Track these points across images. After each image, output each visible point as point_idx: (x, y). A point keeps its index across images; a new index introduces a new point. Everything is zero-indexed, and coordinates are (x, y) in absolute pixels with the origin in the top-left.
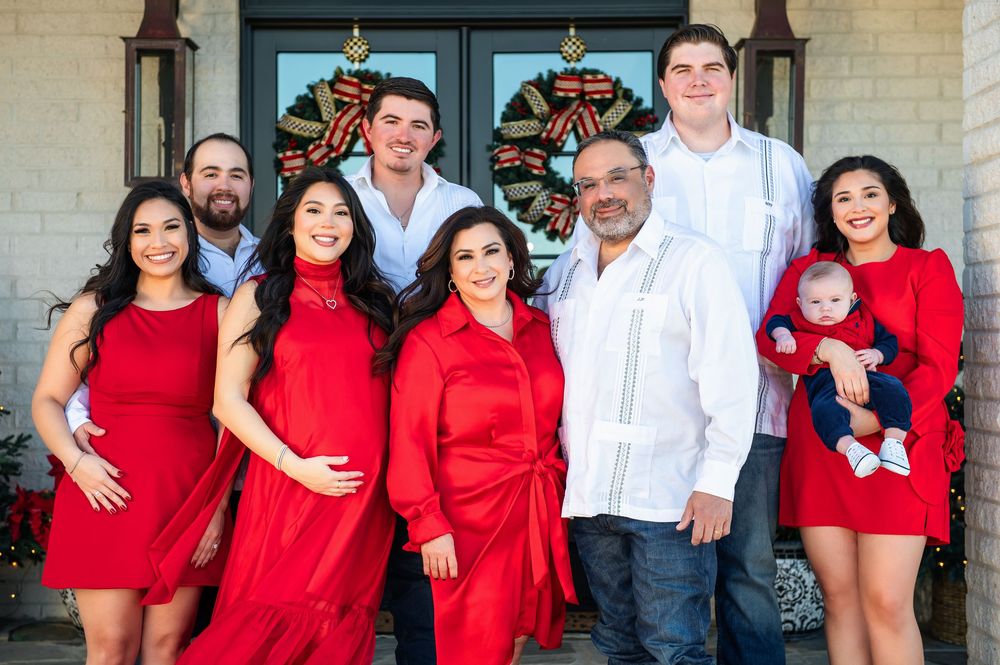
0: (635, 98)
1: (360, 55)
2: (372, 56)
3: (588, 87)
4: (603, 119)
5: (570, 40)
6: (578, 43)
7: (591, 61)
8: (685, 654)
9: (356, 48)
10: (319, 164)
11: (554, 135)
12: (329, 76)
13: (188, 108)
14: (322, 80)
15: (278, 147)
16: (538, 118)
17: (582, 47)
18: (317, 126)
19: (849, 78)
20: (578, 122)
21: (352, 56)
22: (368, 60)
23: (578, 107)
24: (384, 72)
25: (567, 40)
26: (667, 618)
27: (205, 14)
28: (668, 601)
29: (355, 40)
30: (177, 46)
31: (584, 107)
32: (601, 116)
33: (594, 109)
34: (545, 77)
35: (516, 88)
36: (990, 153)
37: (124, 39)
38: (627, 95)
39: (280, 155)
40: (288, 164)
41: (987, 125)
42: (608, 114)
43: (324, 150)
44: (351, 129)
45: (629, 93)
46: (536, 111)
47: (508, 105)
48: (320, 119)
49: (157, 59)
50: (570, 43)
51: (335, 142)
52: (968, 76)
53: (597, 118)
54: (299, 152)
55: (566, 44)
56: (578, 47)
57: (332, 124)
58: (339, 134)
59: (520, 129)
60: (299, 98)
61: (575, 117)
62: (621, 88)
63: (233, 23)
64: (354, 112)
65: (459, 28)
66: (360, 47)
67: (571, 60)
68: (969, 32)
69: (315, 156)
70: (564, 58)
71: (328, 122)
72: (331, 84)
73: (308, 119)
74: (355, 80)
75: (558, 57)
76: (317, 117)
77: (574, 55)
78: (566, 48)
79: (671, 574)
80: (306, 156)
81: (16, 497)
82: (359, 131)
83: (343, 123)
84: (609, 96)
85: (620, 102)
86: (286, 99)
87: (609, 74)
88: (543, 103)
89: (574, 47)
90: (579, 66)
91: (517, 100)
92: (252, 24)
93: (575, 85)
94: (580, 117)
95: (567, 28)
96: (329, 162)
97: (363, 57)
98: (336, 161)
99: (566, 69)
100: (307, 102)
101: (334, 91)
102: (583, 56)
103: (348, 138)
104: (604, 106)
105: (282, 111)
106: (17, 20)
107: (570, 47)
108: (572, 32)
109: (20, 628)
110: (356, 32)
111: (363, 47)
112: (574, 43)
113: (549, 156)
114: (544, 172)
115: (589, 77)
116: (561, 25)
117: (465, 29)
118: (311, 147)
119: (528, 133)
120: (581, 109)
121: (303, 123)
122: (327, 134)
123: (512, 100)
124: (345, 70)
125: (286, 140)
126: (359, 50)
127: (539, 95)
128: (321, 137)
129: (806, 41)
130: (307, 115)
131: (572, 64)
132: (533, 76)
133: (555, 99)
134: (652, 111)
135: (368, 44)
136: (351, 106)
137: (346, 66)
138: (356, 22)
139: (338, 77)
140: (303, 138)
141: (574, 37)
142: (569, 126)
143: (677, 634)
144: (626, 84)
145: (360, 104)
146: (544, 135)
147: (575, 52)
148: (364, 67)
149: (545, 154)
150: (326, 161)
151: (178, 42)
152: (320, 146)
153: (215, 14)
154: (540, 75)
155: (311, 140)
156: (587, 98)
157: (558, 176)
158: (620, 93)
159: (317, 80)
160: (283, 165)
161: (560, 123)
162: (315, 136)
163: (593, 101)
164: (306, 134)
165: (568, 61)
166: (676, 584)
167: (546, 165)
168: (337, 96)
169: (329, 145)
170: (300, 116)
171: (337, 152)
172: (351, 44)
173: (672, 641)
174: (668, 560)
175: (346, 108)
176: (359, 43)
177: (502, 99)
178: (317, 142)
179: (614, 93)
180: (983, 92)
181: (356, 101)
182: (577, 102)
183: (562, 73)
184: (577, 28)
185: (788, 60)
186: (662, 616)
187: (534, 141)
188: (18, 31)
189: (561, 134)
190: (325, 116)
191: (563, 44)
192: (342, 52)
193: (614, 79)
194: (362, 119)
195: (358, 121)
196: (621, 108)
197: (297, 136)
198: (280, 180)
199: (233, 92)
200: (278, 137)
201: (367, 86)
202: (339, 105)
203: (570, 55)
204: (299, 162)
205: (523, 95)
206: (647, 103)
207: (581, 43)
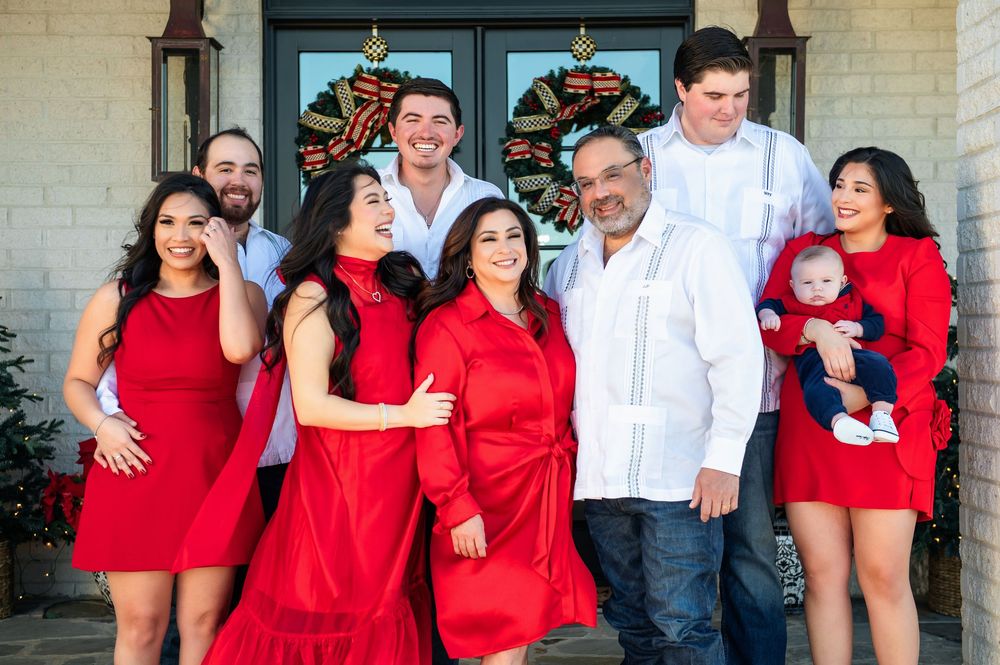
0: (642, 96)
1: (379, 55)
2: (390, 54)
3: (598, 85)
5: (580, 39)
6: (588, 42)
7: (600, 60)
8: (692, 629)
9: (374, 47)
10: (339, 159)
12: (349, 74)
13: (213, 104)
14: (343, 78)
15: (299, 142)
16: (549, 113)
17: (592, 46)
18: (337, 122)
19: (848, 74)
21: (371, 55)
22: (386, 59)
24: (402, 71)
25: (577, 39)
27: (229, 15)
28: (677, 578)
29: (374, 40)
30: (202, 45)
34: (557, 74)
35: (528, 85)
36: (983, 144)
37: (151, 39)
38: (634, 92)
39: (302, 150)
40: (309, 159)
41: (980, 118)
43: (344, 145)
44: (370, 124)
45: (637, 91)
46: (547, 107)
47: (520, 100)
48: (340, 116)
49: (183, 58)
50: (580, 42)
51: (355, 137)
52: (961, 71)
54: (320, 147)
55: (577, 43)
56: (588, 46)
57: (351, 120)
58: (358, 129)
59: (530, 123)
60: (320, 95)
62: (629, 85)
63: (255, 24)
64: (372, 108)
65: (474, 28)
66: (378, 46)
67: (582, 58)
68: (963, 27)
69: (335, 151)
70: (575, 56)
71: (348, 118)
72: (351, 82)
73: (329, 115)
74: (374, 78)
75: (570, 55)
76: (337, 113)
77: (585, 54)
78: (577, 46)
79: (680, 552)
80: (326, 150)
81: (49, 480)
83: (363, 118)
84: (617, 93)
85: (628, 99)
86: (308, 96)
87: (617, 72)
88: (554, 98)
89: (584, 46)
90: (589, 64)
91: (529, 96)
92: (274, 25)
93: (585, 82)
95: (578, 27)
96: (348, 157)
97: (381, 56)
98: (355, 155)
99: (576, 67)
100: (327, 98)
101: (353, 88)
102: (593, 54)
103: (367, 133)
104: (612, 103)
105: (304, 107)
106: (47, 21)
107: (580, 46)
108: (582, 31)
109: (54, 606)
110: (375, 32)
112: (584, 42)
113: (556, 151)
114: (553, 165)
115: (598, 75)
116: (571, 24)
117: (479, 29)
118: (332, 142)
119: (538, 128)
121: (324, 119)
122: (347, 129)
123: (525, 95)
124: (365, 69)
125: (307, 135)
126: (378, 49)
127: (550, 91)
128: (341, 132)
129: (807, 38)
130: (328, 111)
131: (582, 62)
132: (544, 73)
133: (566, 95)
134: (659, 108)
135: (386, 44)
136: (370, 102)
137: (366, 64)
138: (375, 22)
139: (358, 74)
140: (324, 133)
141: (584, 36)
143: (685, 610)
144: (634, 82)
145: (379, 101)
147: (585, 50)
148: (382, 65)
149: (552, 148)
150: (346, 155)
151: (202, 42)
152: (341, 140)
153: (238, 15)
154: (552, 72)
155: (332, 135)
156: (596, 94)
157: (567, 170)
158: (627, 90)
159: (338, 78)
160: (305, 159)
162: (335, 132)
164: (327, 130)
165: (579, 60)
167: (555, 158)
168: (356, 93)
169: (349, 140)
170: (321, 112)
171: (357, 147)
172: (370, 44)
173: (680, 617)
174: (677, 539)
175: (365, 104)
176: (378, 43)
177: (515, 95)
178: (337, 138)
179: (622, 89)
180: (976, 86)
181: (375, 98)
183: (572, 71)
184: (587, 27)
185: (790, 57)
186: (671, 593)
187: (544, 135)
188: (49, 32)
190: (344, 114)
191: (573, 43)
192: (361, 51)
193: (622, 77)
194: (380, 115)
196: (629, 105)
197: (318, 131)
198: (302, 174)
199: (257, 90)
200: (300, 132)
201: (385, 84)
202: (358, 101)
203: (581, 54)
204: (320, 156)
205: (534, 91)
206: (655, 101)
207: (591, 42)
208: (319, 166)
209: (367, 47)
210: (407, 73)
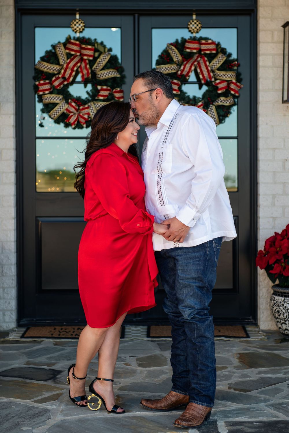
0: (228, 53)
1: (80, 29)
2: (86, 29)
3: (203, 47)
4: (211, 64)
5: (193, 21)
6: (197, 23)
7: (204, 33)
8: (196, 314)
9: (77, 25)
10: (58, 88)
11: (185, 73)
12: (63, 40)
14: (59, 42)
15: (35, 78)
16: (175, 63)
17: (200, 25)
18: (57, 67)
20: (197, 66)
21: (75, 29)
22: (84, 32)
23: (198, 57)
24: (93, 38)
25: (191, 21)
26: (188, 297)
28: (189, 289)
29: (77, 21)
31: (201, 58)
32: (210, 63)
33: (206, 59)
34: (180, 41)
35: (164, 47)
38: (223, 51)
39: (37, 83)
40: (41, 88)
42: (214, 61)
43: (61, 80)
44: (75, 69)
45: (225, 50)
46: (175, 59)
47: (159, 56)
48: (58, 64)
50: (193, 23)
51: (67, 76)
53: (208, 63)
54: (47, 81)
55: (191, 23)
57: (65, 66)
58: (69, 71)
59: (166, 69)
60: (47, 52)
61: (196, 63)
62: (220, 47)
63: (10, 12)
64: (76, 59)
65: (133, 15)
66: (80, 25)
67: (194, 32)
69: (56, 83)
70: (190, 31)
71: (63, 65)
72: (65, 44)
73: (52, 63)
74: (78, 42)
75: (187, 30)
76: (57, 62)
77: (195, 30)
78: (191, 26)
79: (188, 277)
80: (51, 83)
82: (79, 70)
83: (71, 65)
84: (214, 52)
85: (220, 55)
86: (40, 53)
87: (214, 40)
88: (179, 55)
89: (195, 25)
90: (198, 36)
91: (165, 54)
92: (21, 12)
93: (196, 46)
94: (199, 63)
95: (191, 15)
96: (63, 87)
97: (81, 30)
98: (67, 86)
99: (191, 37)
100: (51, 54)
101: (66, 48)
102: (200, 30)
103: (74, 73)
104: (211, 57)
105: (37, 59)
107: (193, 25)
108: (194, 17)
110: (78, 16)
111: (82, 25)
112: (195, 23)
113: (182, 84)
114: (179, 93)
115: (203, 42)
116: (188, 13)
117: (136, 15)
118: (54, 79)
119: (170, 72)
120: (199, 59)
121: (50, 66)
122: (62, 71)
123: (162, 53)
124: (72, 37)
125: (40, 75)
126: (79, 26)
127: (176, 51)
128: (59, 73)
130: (51, 61)
131: (194, 35)
132: (173, 41)
133: (186, 53)
134: (237, 60)
135: (84, 23)
136: (75, 56)
137: (73, 35)
138: (78, 11)
139: (68, 40)
140: (50, 74)
141: (195, 20)
142: (193, 68)
143: (193, 304)
144: (223, 46)
145: (80, 55)
146: (179, 72)
147: (196, 28)
148: (82, 35)
149: (180, 83)
150: (62, 86)
152: (59, 78)
154: (177, 40)
155: (54, 75)
156: (202, 53)
157: (187, 95)
158: (219, 50)
159: (56, 42)
160: (38, 88)
161: (188, 66)
162: (56, 73)
163: (206, 55)
164: (51, 72)
165: (192, 33)
166: (191, 281)
167: (180, 89)
168: (67, 51)
169: (63, 77)
170: (48, 61)
171: (68, 81)
172: (75, 23)
173: (190, 307)
174: (187, 270)
175: (72, 57)
176: (79, 23)
177: (156, 52)
178: (57, 76)
179: (217, 50)
181: (78, 54)
182: (197, 55)
183: (189, 39)
184: (197, 15)
186: (186, 296)
187: (173, 76)
189: (188, 72)
190: (61, 62)
191: (189, 23)
192: (70, 27)
193: (217, 43)
194: (81, 63)
195: (79, 64)
196: (221, 58)
197: (46, 73)
198: (36, 96)
199: (12, 48)
200: (35, 73)
201: (84, 46)
202: (69, 56)
203: (193, 30)
204: (47, 87)
205: (168, 51)
206: (234, 56)
207: (199, 23)
208: (47, 92)
209: (73, 25)
210: (95, 40)
